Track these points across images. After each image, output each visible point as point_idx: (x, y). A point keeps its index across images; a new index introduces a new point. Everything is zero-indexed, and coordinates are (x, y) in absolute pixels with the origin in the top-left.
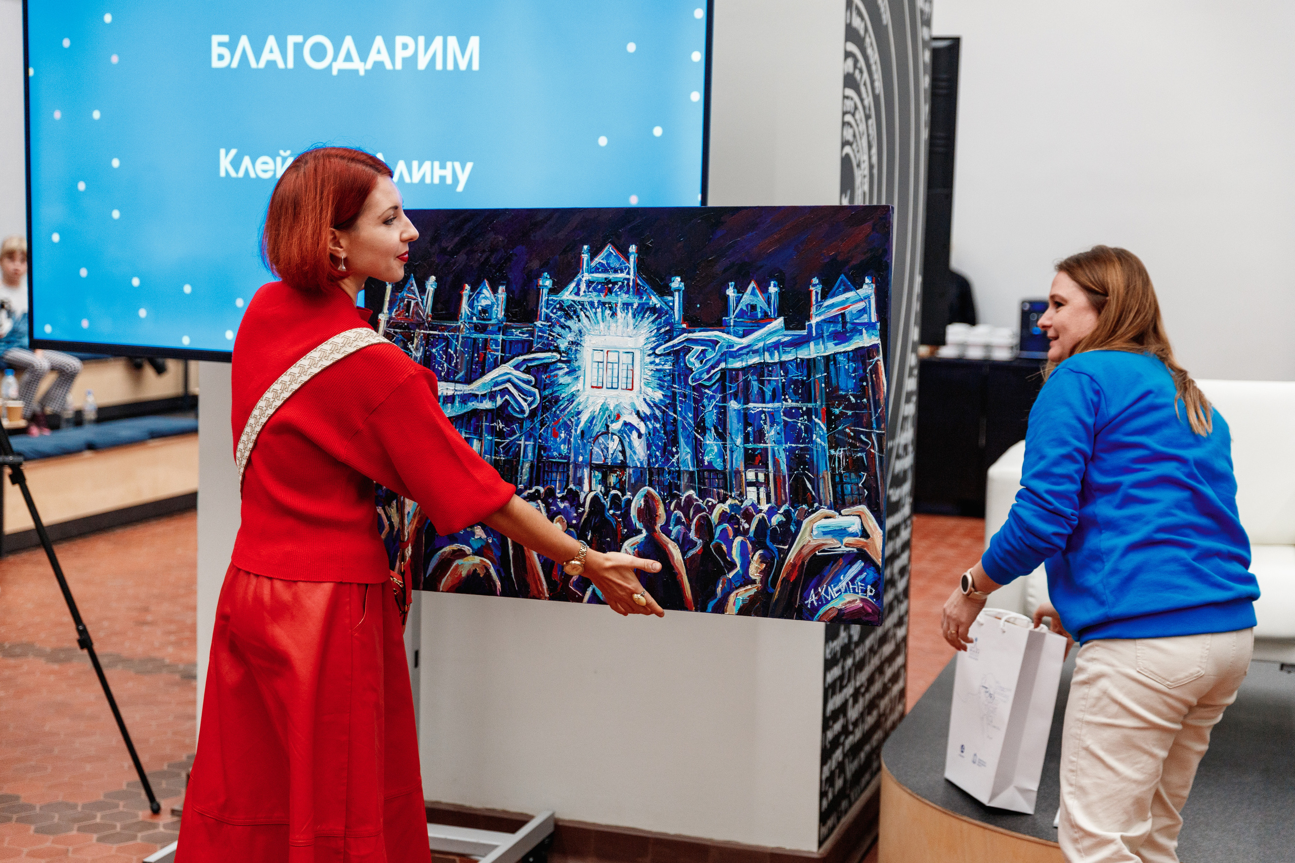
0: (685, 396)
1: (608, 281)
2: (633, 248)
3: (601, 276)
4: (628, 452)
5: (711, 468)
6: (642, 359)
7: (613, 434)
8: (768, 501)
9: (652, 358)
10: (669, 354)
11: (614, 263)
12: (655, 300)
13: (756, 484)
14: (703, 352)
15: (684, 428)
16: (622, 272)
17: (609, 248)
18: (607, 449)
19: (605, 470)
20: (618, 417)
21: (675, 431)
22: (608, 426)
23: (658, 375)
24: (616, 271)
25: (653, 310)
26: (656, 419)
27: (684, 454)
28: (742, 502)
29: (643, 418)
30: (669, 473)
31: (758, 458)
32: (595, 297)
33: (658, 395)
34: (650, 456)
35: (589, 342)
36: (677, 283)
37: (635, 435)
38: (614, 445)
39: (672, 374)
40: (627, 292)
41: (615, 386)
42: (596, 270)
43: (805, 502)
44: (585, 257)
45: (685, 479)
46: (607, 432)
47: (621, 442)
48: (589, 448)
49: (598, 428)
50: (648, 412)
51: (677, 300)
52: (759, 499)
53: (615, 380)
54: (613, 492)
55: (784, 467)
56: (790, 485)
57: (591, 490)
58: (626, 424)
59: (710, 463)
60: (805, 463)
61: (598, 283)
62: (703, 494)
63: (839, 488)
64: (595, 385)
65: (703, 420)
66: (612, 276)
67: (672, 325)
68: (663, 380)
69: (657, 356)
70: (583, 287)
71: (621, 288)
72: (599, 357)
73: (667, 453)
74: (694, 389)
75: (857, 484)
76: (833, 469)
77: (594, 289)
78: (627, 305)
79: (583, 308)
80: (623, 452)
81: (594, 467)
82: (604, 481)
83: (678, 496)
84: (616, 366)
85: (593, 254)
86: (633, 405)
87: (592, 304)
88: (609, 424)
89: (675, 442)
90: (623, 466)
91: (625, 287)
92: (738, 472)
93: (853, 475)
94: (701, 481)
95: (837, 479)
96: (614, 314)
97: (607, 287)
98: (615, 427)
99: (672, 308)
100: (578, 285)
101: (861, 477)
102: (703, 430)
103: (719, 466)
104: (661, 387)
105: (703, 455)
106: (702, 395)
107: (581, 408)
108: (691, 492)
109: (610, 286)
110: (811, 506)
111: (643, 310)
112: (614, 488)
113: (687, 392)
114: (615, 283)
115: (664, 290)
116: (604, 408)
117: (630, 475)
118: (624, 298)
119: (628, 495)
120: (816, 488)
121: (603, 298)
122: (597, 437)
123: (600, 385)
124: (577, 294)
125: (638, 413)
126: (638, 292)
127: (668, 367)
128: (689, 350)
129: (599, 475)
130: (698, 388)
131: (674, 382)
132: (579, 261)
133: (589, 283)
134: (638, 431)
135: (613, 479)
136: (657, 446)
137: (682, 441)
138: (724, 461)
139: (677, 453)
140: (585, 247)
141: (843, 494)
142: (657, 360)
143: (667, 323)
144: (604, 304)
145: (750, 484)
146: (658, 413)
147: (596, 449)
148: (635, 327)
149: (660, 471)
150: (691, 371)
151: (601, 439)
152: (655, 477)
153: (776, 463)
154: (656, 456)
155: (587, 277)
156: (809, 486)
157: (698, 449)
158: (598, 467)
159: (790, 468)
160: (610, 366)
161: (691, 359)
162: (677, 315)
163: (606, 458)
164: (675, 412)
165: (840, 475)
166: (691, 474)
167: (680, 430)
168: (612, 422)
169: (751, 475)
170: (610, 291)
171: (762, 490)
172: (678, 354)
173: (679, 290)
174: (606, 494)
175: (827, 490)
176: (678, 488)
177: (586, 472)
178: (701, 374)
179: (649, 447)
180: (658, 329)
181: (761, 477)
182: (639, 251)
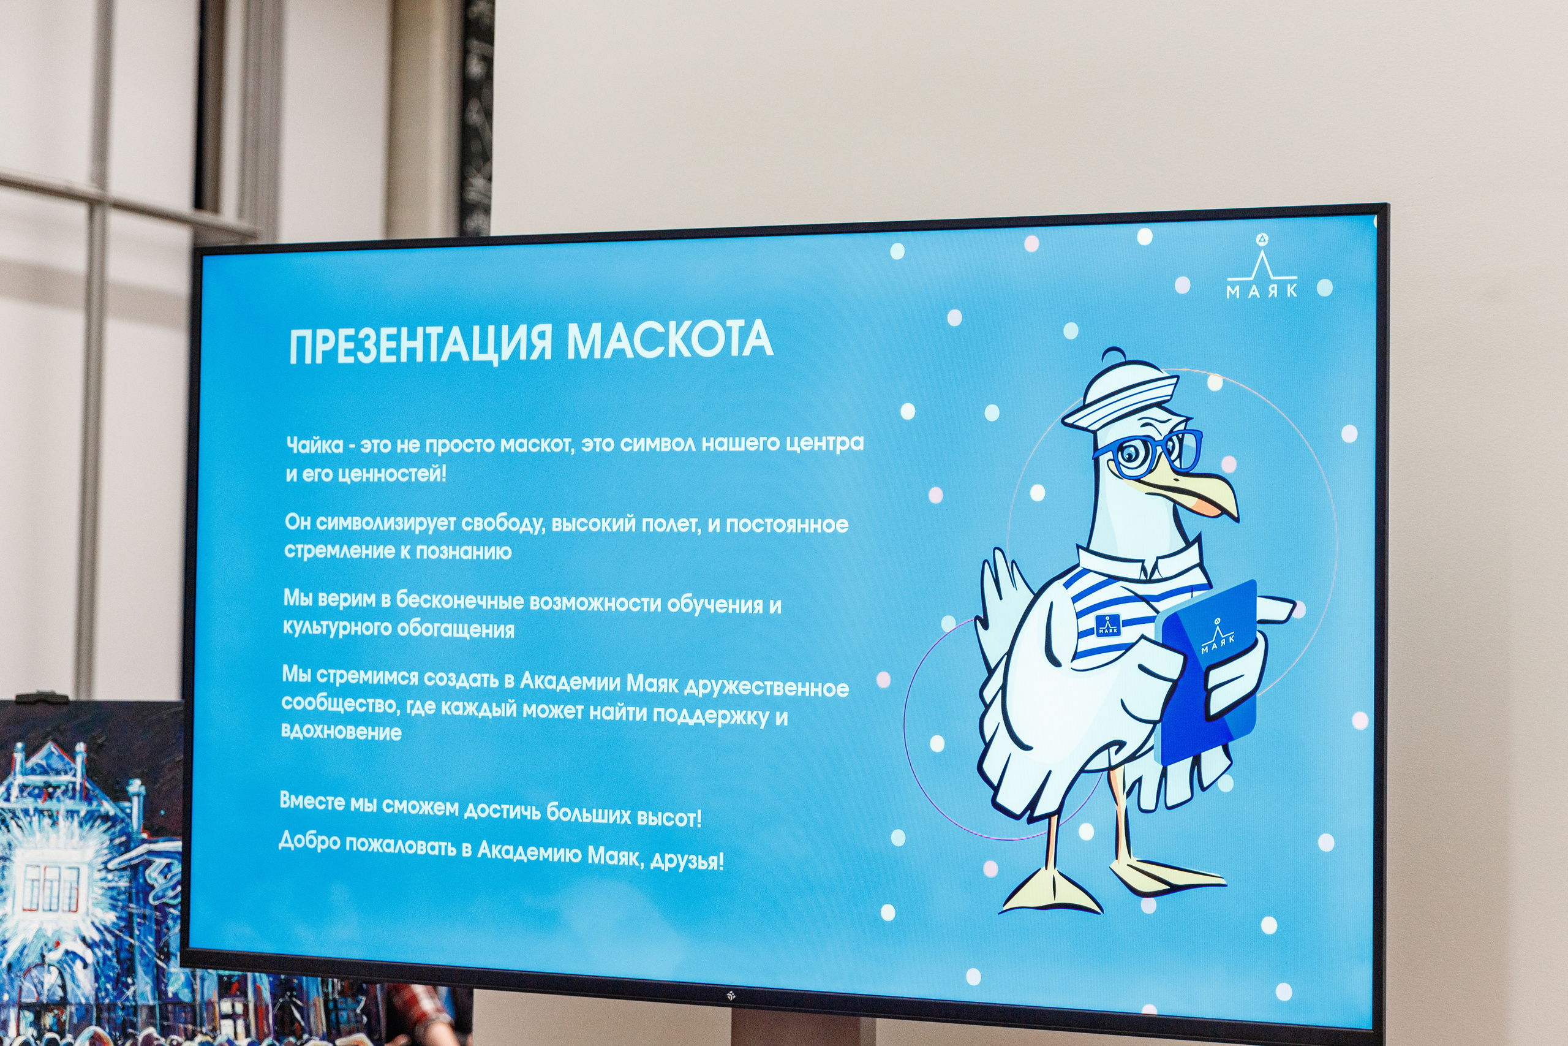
0: (144, 917)
1: (48, 785)
2: (81, 747)
3: (38, 780)
4: (70, 985)
5: (176, 1000)
6: (90, 876)
7: (49, 965)
8: (248, 1035)
9: (103, 874)
10: (124, 869)
11: (56, 763)
12: (108, 807)
13: (233, 1016)
14: (168, 866)
15: (143, 954)
16: (66, 773)
17: (50, 746)
18: (42, 984)
19: (39, 1009)
20: (58, 944)
21: (132, 960)
22: (43, 956)
23: (110, 893)
24: (58, 773)
25: (106, 818)
26: (107, 945)
27: (142, 987)
28: (214, 1038)
29: (91, 945)
30: (123, 1008)
31: (234, 987)
32: (30, 803)
33: (110, 917)
34: (98, 990)
35: (20, 858)
36: (136, 786)
37: (79, 964)
38: (51, 979)
39: (128, 891)
40: (73, 797)
41: (54, 907)
42: (33, 772)
43: (292, 1033)
44: (19, 757)
45: (143, 1016)
46: (42, 962)
47: (61, 974)
48: (17, 983)
49: (32, 958)
50: (97, 937)
51: (135, 807)
52: (236, 1033)
53: (55, 901)
54: (49, 1035)
55: (266, 995)
56: (275, 1017)
57: (18, 1035)
58: (67, 953)
59: (175, 995)
60: (292, 989)
61: (35, 788)
62: (165, 1032)
63: (333, 1016)
64: (27, 907)
65: (167, 945)
66: (53, 779)
67: (129, 835)
68: (114, 898)
69: (110, 871)
70: (15, 792)
71: (65, 793)
72: (33, 873)
73: (120, 985)
74: (156, 908)
75: (354, 1010)
76: (326, 995)
77: (30, 794)
78: (71, 813)
79: (14, 816)
80: (63, 987)
81: (22, 1007)
82: (36, 1023)
83: (134, 1036)
84: (56, 884)
85: (29, 753)
86: (77, 930)
87: (26, 812)
88: (45, 953)
89: (130, 971)
90: (63, 1003)
91: (70, 792)
92: (210, 1004)
93: (350, 1001)
94: (164, 1017)
95: (331, 1005)
96: (55, 823)
97: (46, 792)
98: (53, 956)
99: (130, 816)
100: (8, 790)
101: (358, 1002)
102: (167, 957)
103: (185, 996)
104: (114, 908)
105: (166, 985)
106: (165, 915)
107: (7, 935)
108: (151, 1030)
109: (51, 790)
110: (299, 1038)
111: (92, 817)
112: (51, 1030)
113: (148, 912)
114: (58, 787)
115: (119, 795)
116: (39, 935)
117: (71, 1014)
118: (69, 804)
119: (69, 1038)
120: (305, 1016)
121: (40, 804)
122: (29, 970)
123: (34, 907)
124: (7, 800)
125: (84, 940)
126: (87, 798)
127: (123, 884)
128: (149, 863)
129: (29, 1016)
130: (162, 908)
131: (130, 900)
132: (11, 761)
133: (23, 788)
134: (83, 960)
135: (48, 1020)
136: (108, 979)
137: (140, 970)
138: (193, 991)
139: (133, 984)
140: (19, 745)
141: (338, 1022)
142: (110, 876)
143: (123, 833)
144: (40, 812)
145: (225, 1017)
146: (110, 938)
147: (27, 985)
148: (82, 838)
149: (112, 1007)
150: (152, 887)
151: (34, 973)
152: (105, 1015)
153: (257, 991)
154: (106, 990)
155: (19, 780)
156: (297, 1015)
157: (159, 979)
158: (28, 1007)
159: (274, 996)
160: (48, 884)
161: (153, 874)
162: (136, 823)
163: (39, 994)
164: (132, 936)
165: (335, 1000)
166: (151, 1009)
167: (138, 957)
168: (50, 950)
169: (226, 1006)
170: (50, 796)
171: (240, 1023)
172: (136, 870)
173: (138, 795)
174: (40, 1037)
175: (319, 1019)
176: (134, 1026)
177: (13, 1013)
178: (165, 890)
179: (97, 978)
180: (112, 840)
181: (239, 1008)
182: (88, 750)
